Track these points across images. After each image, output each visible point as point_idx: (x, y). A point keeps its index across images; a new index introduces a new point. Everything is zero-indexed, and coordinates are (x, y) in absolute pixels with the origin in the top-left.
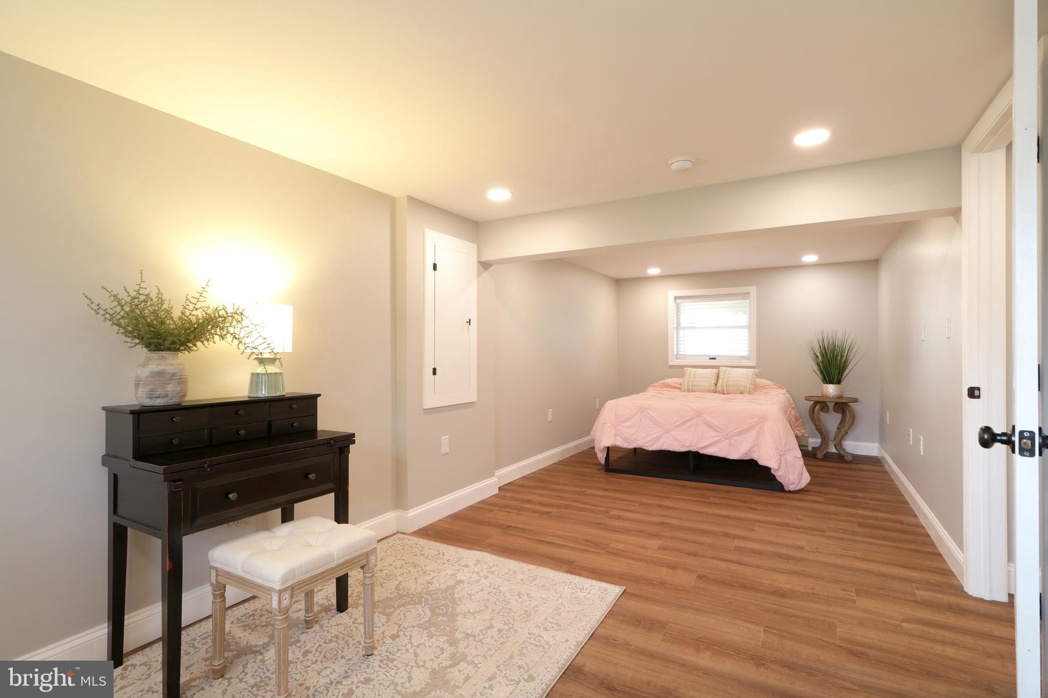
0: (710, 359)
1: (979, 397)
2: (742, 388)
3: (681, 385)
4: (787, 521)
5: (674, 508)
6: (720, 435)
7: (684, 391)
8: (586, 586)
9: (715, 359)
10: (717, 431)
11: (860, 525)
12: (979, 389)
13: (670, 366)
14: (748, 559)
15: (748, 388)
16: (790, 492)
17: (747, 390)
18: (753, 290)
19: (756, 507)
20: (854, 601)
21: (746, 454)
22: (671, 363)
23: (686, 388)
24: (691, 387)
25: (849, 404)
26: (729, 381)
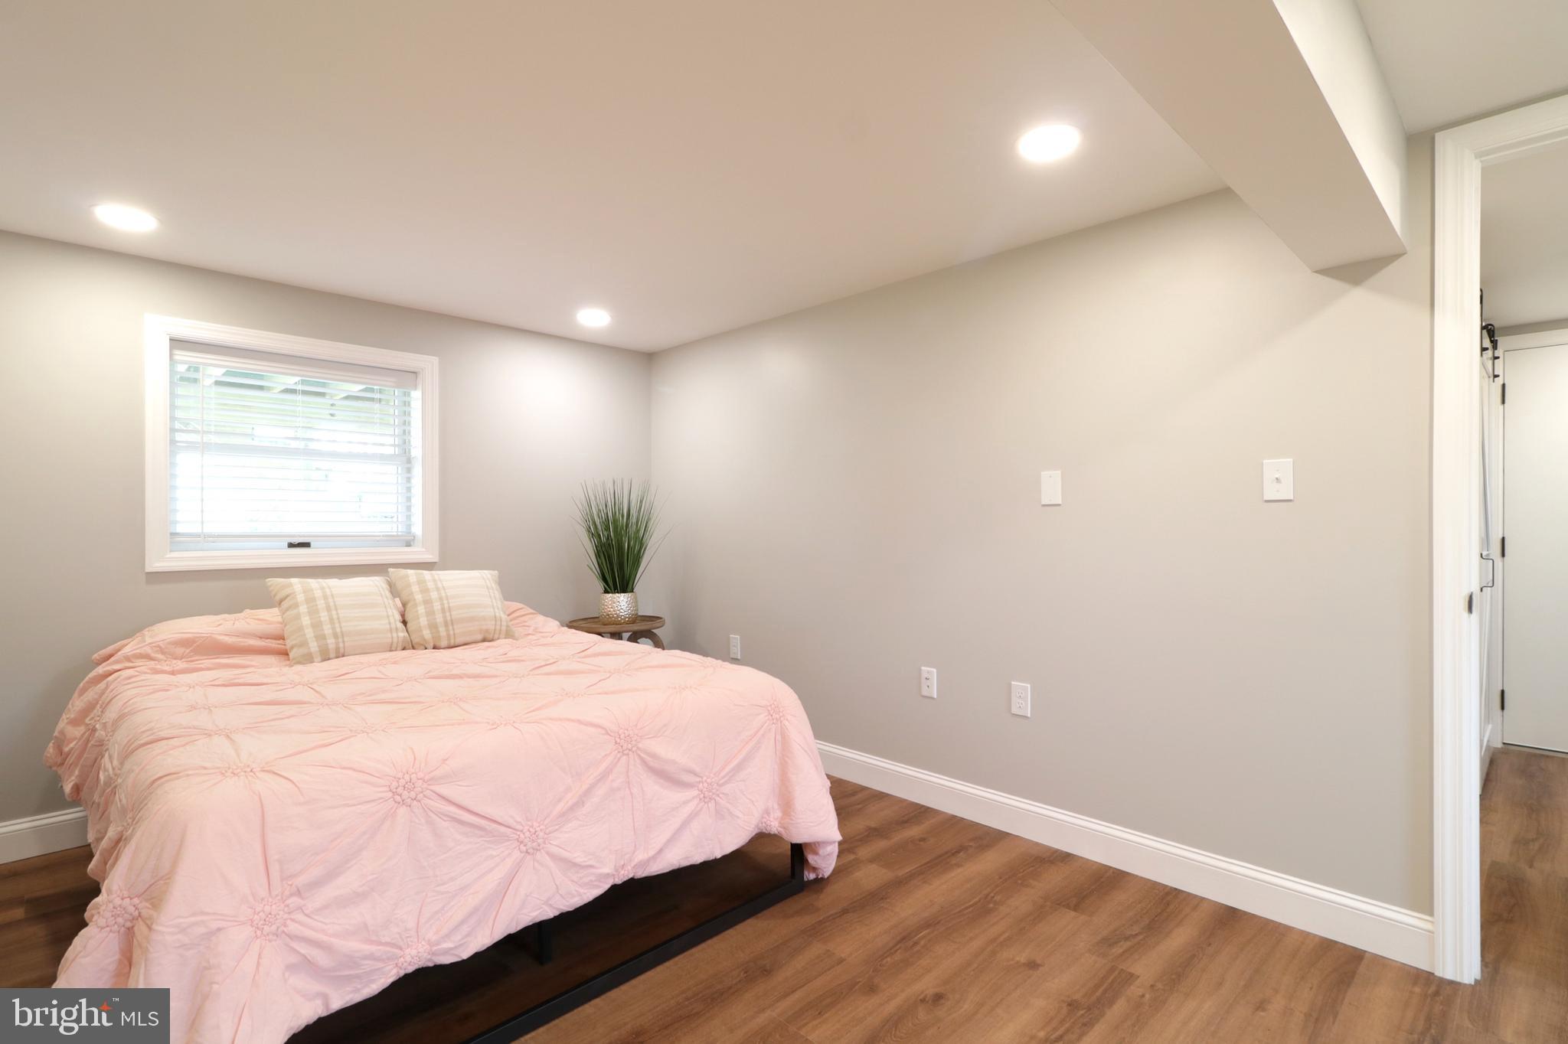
0: (291, 545)
2: (490, 625)
3: (281, 638)
7: (308, 659)
9: (306, 545)
13: (148, 573)
15: (504, 624)
16: (821, 881)
17: (504, 628)
18: (428, 364)
22: (157, 563)
23: (314, 647)
24: (331, 642)
26: (450, 609)
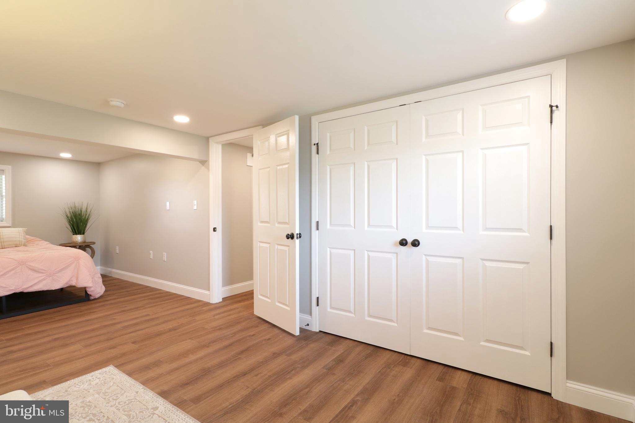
1: (216, 231)
2: (18, 243)
4: (123, 309)
5: (43, 331)
6: (45, 274)
8: (90, 378)
10: (42, 273)
11: (152, 299)
12: (216, 228)
14: (138, 328)
16: (95, 299)
17: (23, 243)
18: (7, 168)
19: (95, 311)
20: (195, 319)
21: (67, 283)
25: (90, 245)
